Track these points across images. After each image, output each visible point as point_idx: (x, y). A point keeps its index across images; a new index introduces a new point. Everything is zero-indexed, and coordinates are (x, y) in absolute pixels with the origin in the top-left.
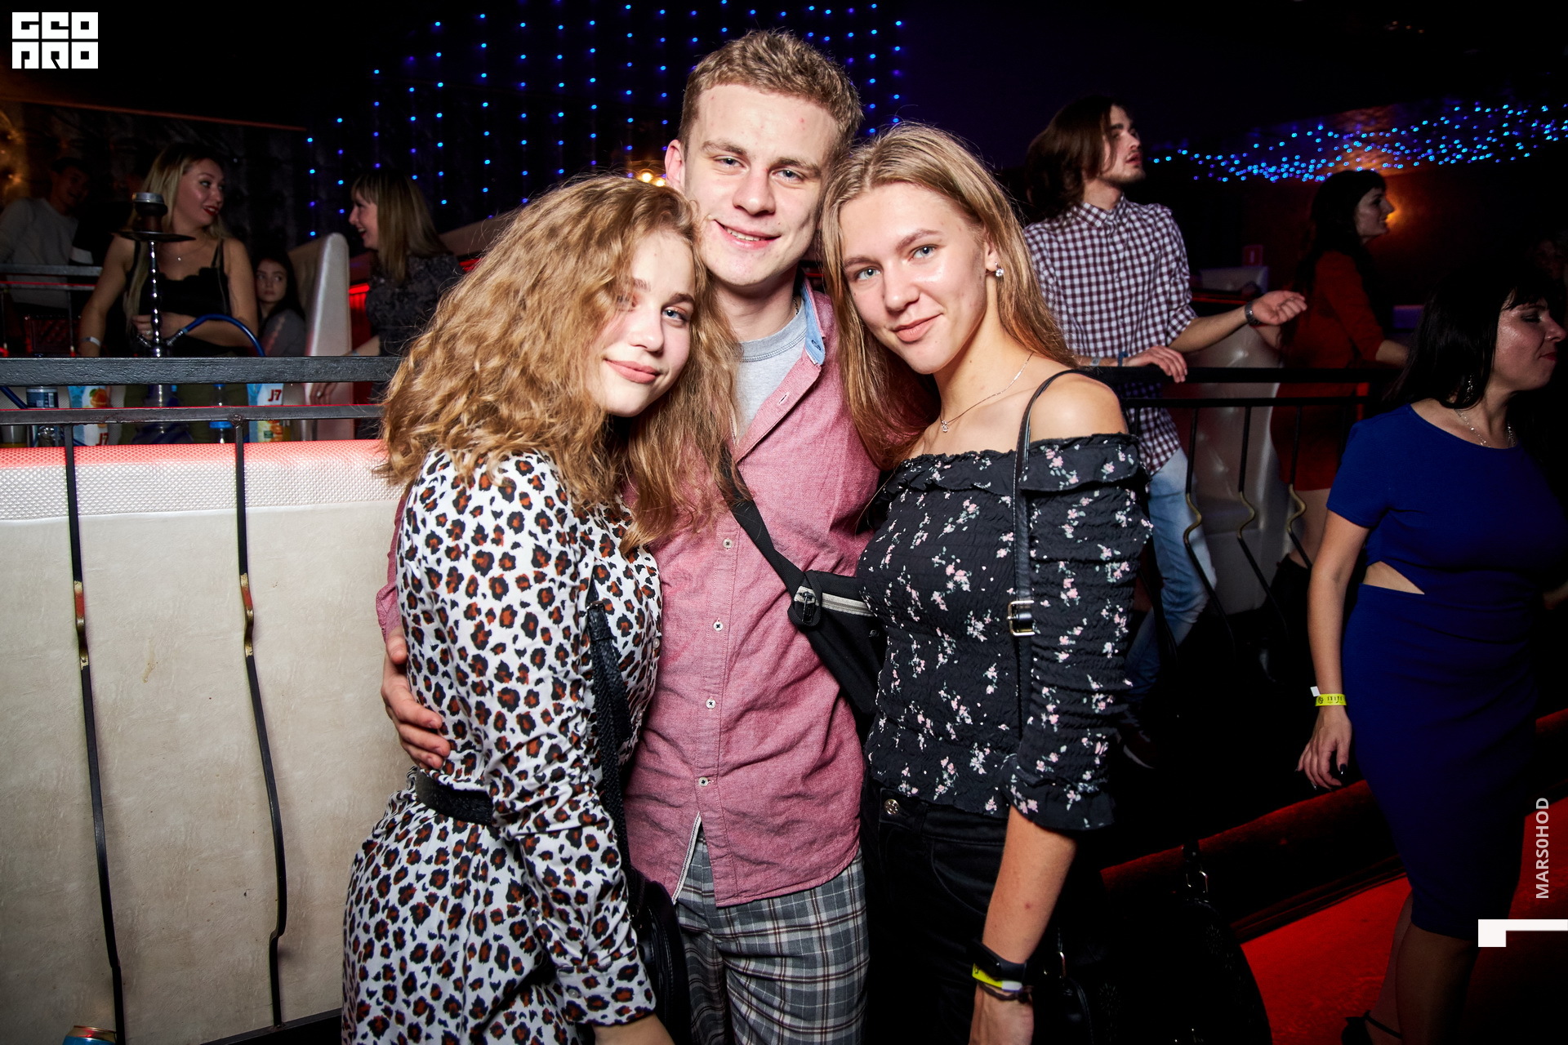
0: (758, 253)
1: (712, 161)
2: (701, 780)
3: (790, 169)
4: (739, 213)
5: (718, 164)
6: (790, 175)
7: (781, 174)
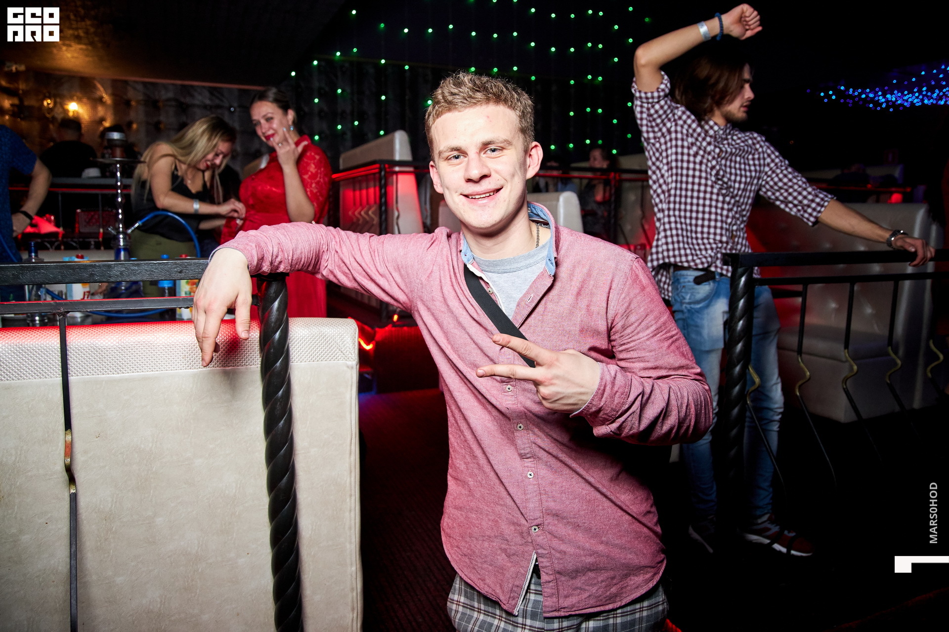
0: (492, 204)
1: (446, 162)
2: (533, 528)
3: (493, 147)
4: (470, 184)
5: (450, 161)
6: (494, 150)
7: (489, 152)
